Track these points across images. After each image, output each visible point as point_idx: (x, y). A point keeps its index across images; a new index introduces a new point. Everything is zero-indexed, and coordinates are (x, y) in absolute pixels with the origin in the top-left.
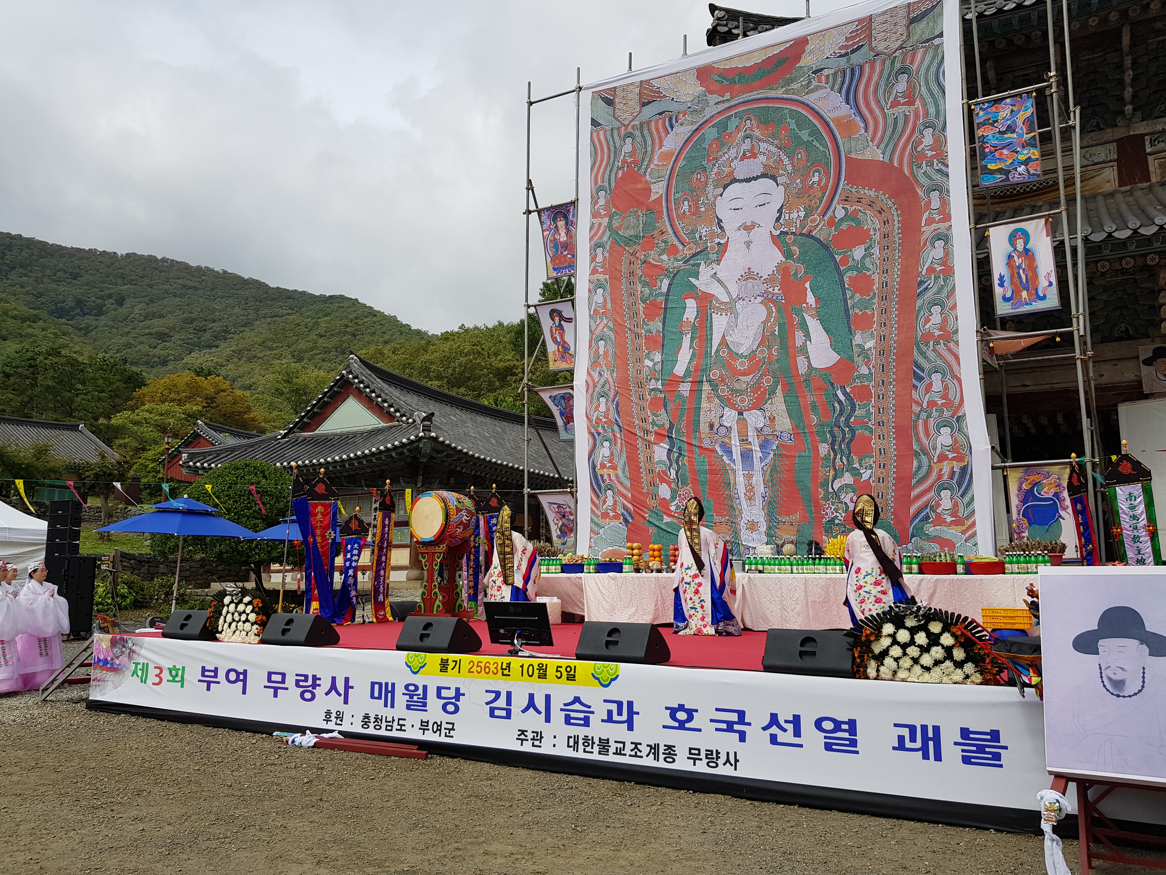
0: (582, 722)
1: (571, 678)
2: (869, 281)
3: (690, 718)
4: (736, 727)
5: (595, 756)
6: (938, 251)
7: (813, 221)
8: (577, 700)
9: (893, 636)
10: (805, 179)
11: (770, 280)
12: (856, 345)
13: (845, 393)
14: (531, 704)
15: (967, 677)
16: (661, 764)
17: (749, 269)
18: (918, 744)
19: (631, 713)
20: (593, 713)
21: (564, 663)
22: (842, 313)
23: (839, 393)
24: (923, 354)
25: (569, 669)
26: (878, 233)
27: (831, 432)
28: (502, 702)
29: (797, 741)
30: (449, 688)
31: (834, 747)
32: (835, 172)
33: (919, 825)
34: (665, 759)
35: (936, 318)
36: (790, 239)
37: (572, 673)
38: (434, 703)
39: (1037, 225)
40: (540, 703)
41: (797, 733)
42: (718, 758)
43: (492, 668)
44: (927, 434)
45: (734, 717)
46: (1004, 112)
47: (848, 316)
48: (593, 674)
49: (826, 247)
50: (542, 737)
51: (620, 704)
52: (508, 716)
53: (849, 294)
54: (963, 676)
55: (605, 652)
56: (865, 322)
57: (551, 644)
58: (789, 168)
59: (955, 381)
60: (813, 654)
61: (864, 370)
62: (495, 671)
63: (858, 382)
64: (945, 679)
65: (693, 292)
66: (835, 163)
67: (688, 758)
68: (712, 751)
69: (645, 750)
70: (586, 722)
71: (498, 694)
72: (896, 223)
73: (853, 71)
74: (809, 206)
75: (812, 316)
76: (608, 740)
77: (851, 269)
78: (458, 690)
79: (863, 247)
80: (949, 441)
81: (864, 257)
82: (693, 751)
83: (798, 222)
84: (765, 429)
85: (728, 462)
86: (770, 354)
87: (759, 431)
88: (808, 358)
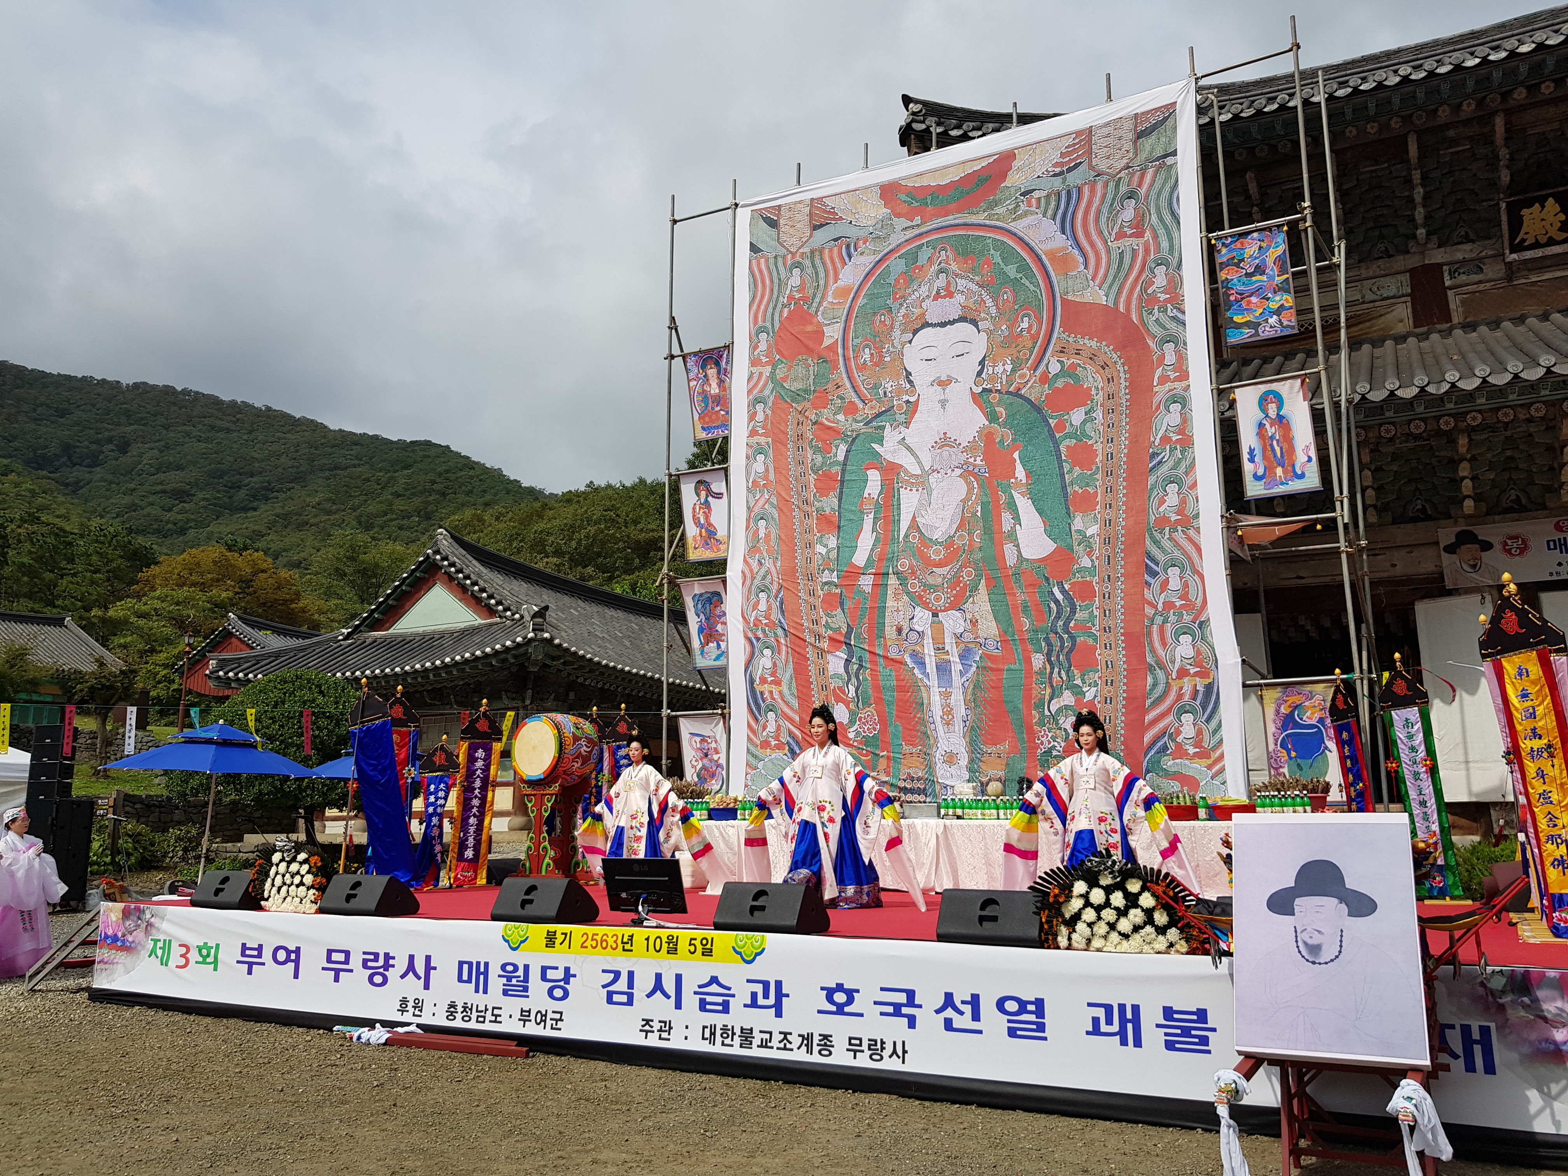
0: (720, 1008)
1: (707, 952)
2: (1090, 452)
3: (850, 1001)
4: (905, 1010)
5: (736, 1050)
6: (1173, 417)
7: (1022, 376)
8: (714, 980)
9: (1085, 896)
10: (1013, 323)
11: (971, 448)
12: (1076, 531)
13: (1063, 591)
14: (658, 986)
15: (1171, 945)
16: (816, 1058)
17: (945, 433)
18: (1115, 1028)
19: (780, 995)
20: (733, 996)
21: (699, 934)
22: (1059, 490)
23: (1056, 590)
24: (1156, 542)
25: (704, 942)
26: (1101, 393)
27: (1047, 640)
28: (622, 985)
29: (975, 1026)
30: (557, 968)
31: (1019, 1033)
32: (1048, 317)
33: (1115, 1125)
34: (820, 1052)
35: (1172, 499)
36: (994, 398)
37: (709, 946)
38: (537, 987)
39: (1292, 387)
40: (669, 985)
41: (976, 1017)
42: (883, 1049)
43: (611, 941)
44: (1164, 644)
45: (902, 998)
46: (1251, 248)
47: (1066, 495)
48: (734, 948)
49: (1037, 409)
50: (670, 1028)
51: (766, 984)
52: (630, 1002)
53: (1066, 467)
54: (1166, 944)
55: (748, 920)
56: (1086, 503)
57: (684, 910)
58: (993, 310)
59: (1196, 577)
60: (994, 919)
61: (1086, 562)
62: (614, 946)
63: (1078, 578)
64: (1146, 948)
65: (876, 461)
66: (1049, 306)
67: (848, 1050)
68: (876, 1041)
69: (796, 1041)
70: (725, 1008)
71: (617, 975)
72: (1122, 381)
73: (1069, 193)
74: (1018, 358)
75: (1022, 494)
76: (751, 1029)
77: (1069, 436)
78: (567, 970)
79: (1082, 410)
80: (1190, 653)
81: (1084, 422)
82: (853, 1042)
83: (1004, 377)
84: (966, 635)
85: (920, 676)
86: (971, 540)
87: (959, 637)
88: (1018, 546)
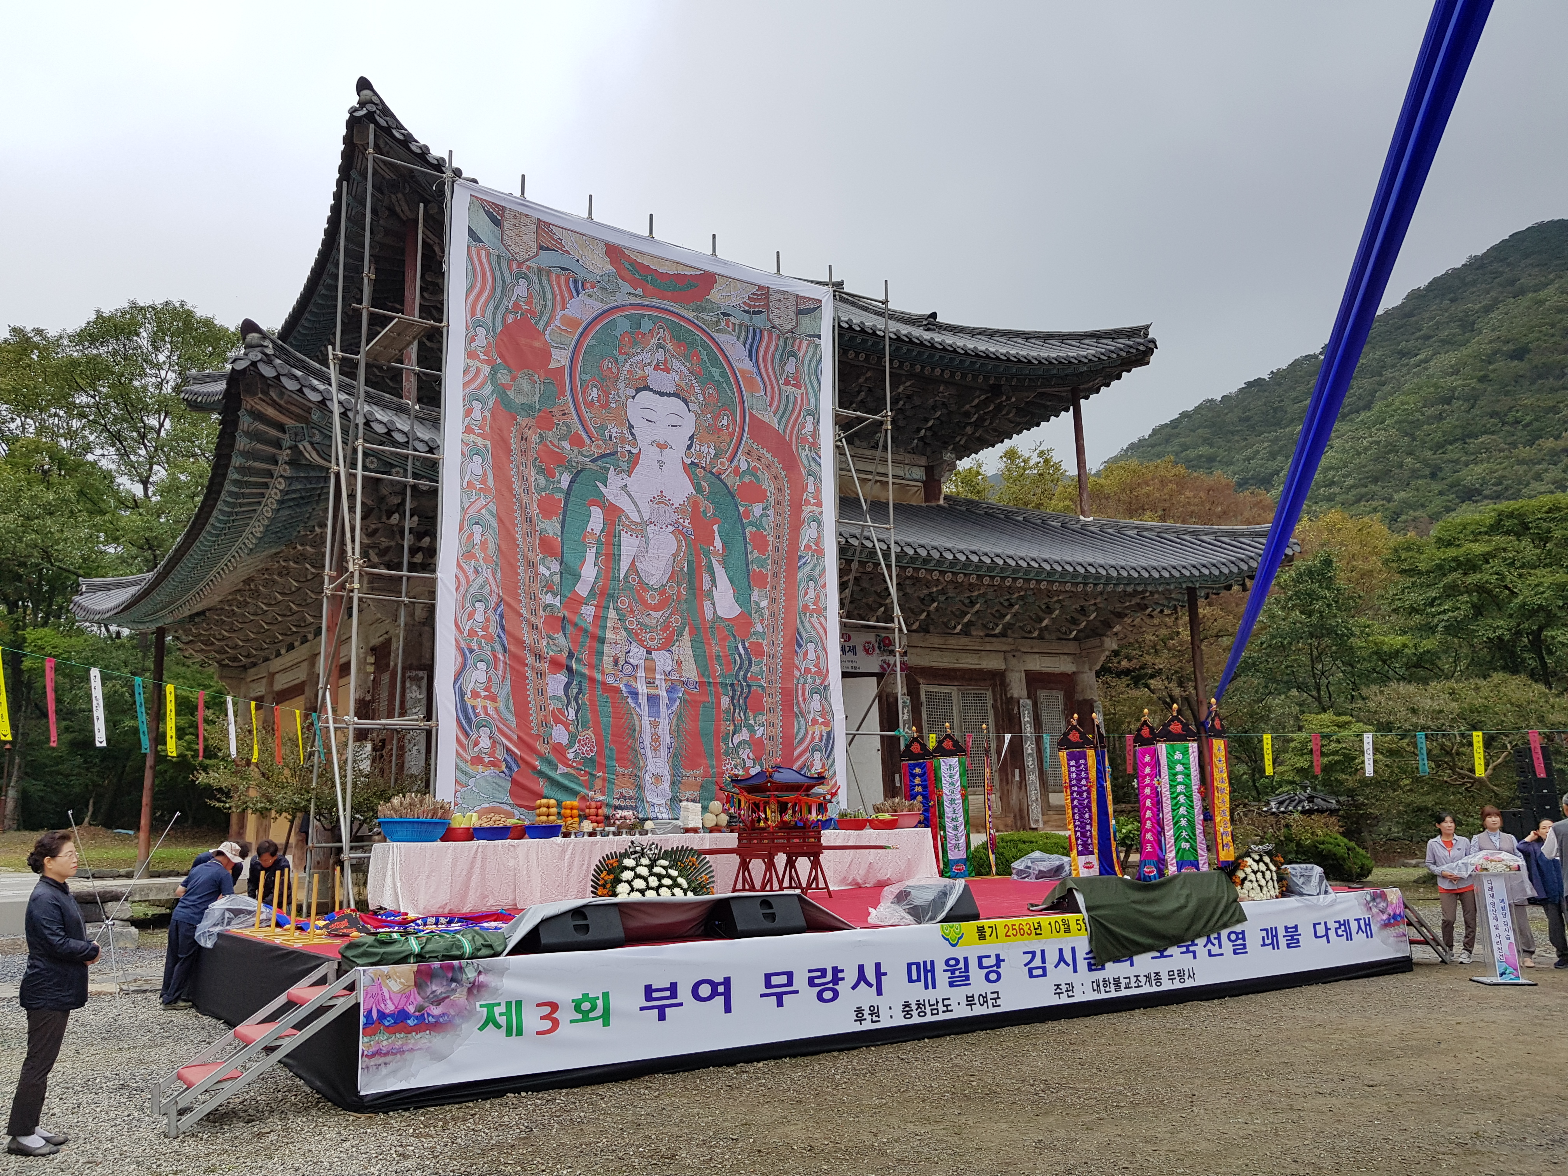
2: (765, 541)
5: (1113, 994)
6: (813, 532)
7: (721, 463)
10: (716, 418)
11: (681, 510)
13: (745, 648)
14: (1061, 958)
16: (1154, 988)
17: (661, 491)
18: (1270, 941)
22: (744, 566)
23: (740, 646)
24: (801, 622)
26: (773, 497)
27: (732, 685)
30: (989, 956)
32: (740, 422)
34: (1156, 984)
35: (812, 593)
36: (700, 473)
38: (976, 975)
40: (1068, 956)
41: (1220, 946)
43: (1026, 929)
44: (804, 699)
47: (748, 571)
49: (731, 494)
50: (1073, 988)
52: (1044, 974)
53: (749, 549)
56: (761, 580)
58: (701, 398)
62: (1029, 932)
65: (600, 501)
66: (741, 413)
67: (1169, 979)
69: (1143, 980)
71: (1034, 954)
73: (755, 331)
74: (719, 447)
75: (718, 561)
76: (1119, 978)
77: (752, 524)
78: (998, 956)
79: (761, 506)
80: (819, 707)
81: (762, 516)
82: (1170, 973)
83: (709, 458)
84: (673, 673)
85: (633, 705)
86: (679, 592)
87: (667, 674)
88: (714, 604)
